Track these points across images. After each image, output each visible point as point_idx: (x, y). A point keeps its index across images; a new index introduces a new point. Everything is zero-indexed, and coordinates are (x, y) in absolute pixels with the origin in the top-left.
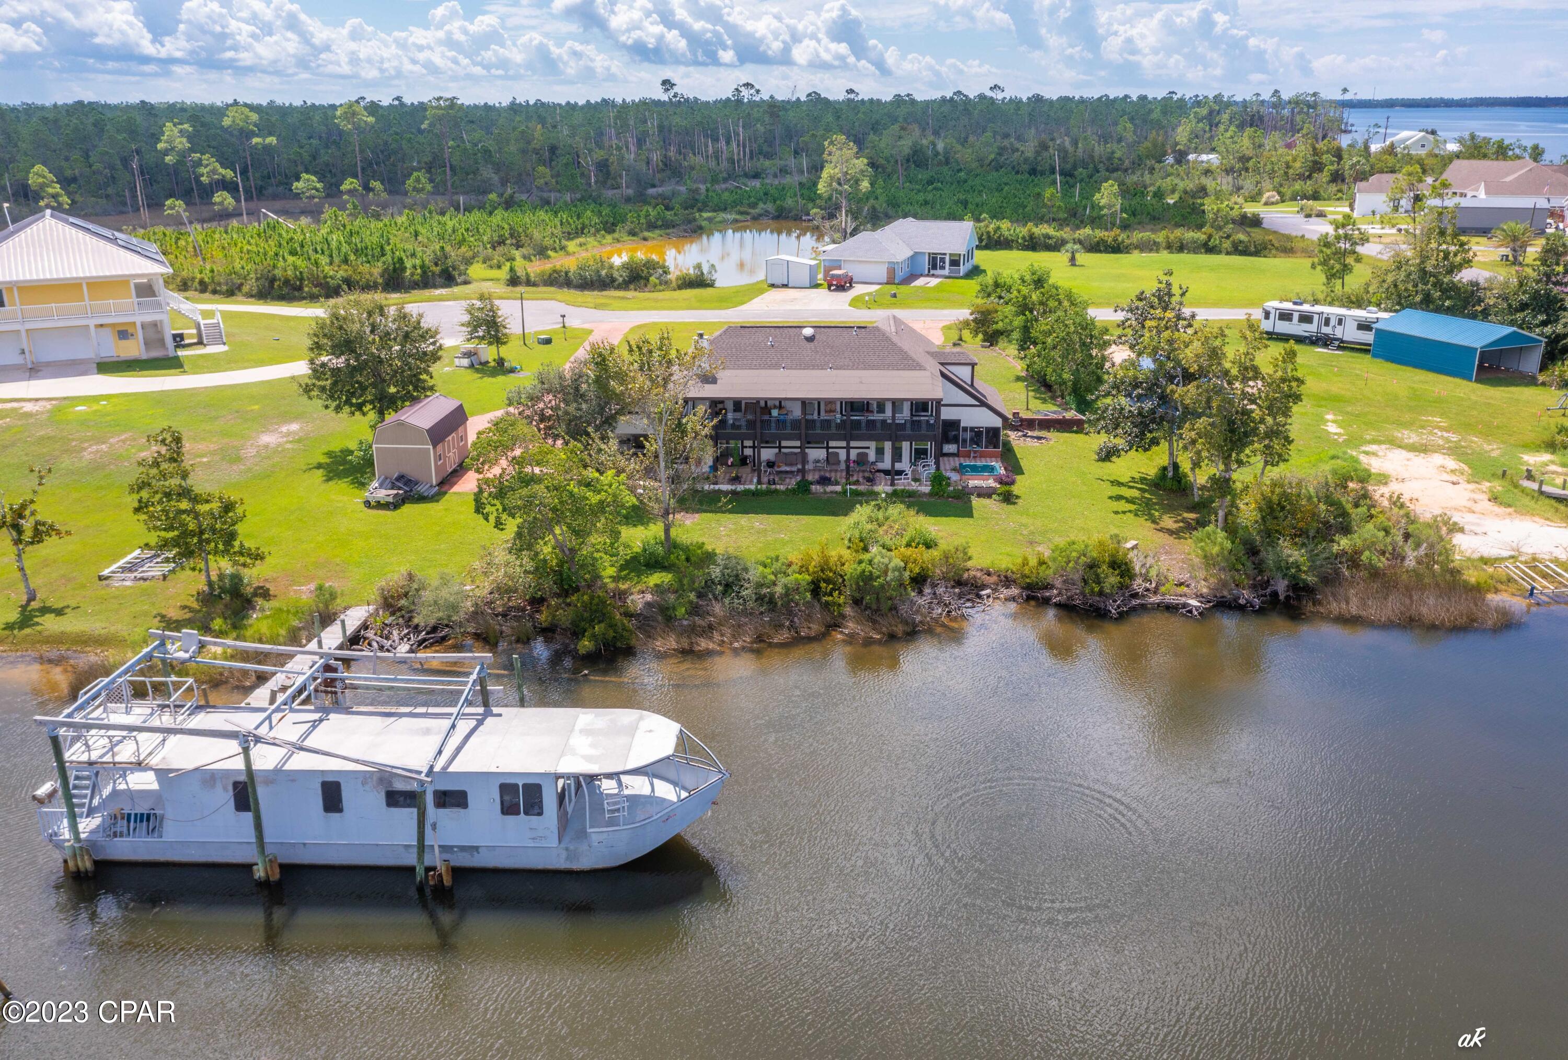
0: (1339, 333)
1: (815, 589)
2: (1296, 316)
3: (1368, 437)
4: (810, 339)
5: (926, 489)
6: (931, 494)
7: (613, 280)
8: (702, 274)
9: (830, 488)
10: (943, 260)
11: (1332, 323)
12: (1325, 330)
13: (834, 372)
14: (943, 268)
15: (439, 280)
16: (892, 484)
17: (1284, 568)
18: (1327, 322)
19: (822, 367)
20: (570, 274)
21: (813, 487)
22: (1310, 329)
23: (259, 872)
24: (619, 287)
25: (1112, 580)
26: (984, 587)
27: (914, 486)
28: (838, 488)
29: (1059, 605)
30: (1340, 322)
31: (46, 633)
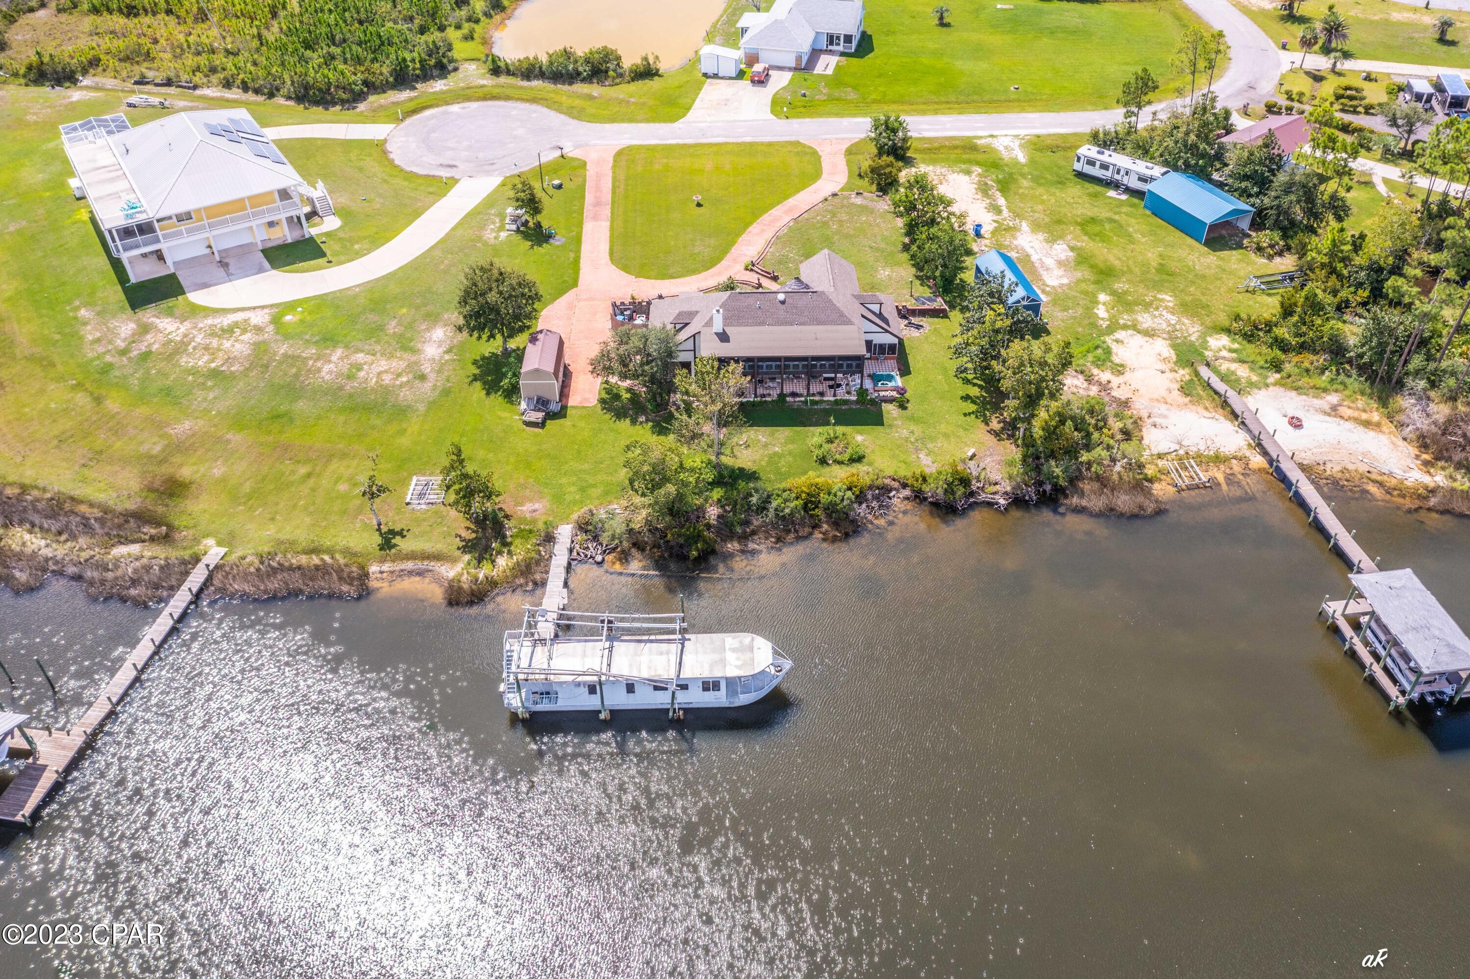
0: (1125, 180)
1: (805, 507)
2: (1098, 164)
3: (1121, 322)
4: (783, 302)
5: (854, 398)
6: (857, 402)
7: (579, 74)
8: (649, 64)
9: (798, 399)
10: (838, 38)
11: (1122, 173)
12: (1117, 177)
13: (800, 327)
14: (838, 44)
15: (436, 72)
16: (835, 395)
17: (1051, 477)
18: (1118, 172)
19: (791, 324)
20: (544, 68)
21: (788, 399)
22: (1108, 174)
23: (602, 716)
24: (583, 80)
25: (960, 491)
26: (890, 491)
27: (847, 397)
28: (803, 399)
29: (932, 503)
30: (1127, 173)
31: (404, 552)
